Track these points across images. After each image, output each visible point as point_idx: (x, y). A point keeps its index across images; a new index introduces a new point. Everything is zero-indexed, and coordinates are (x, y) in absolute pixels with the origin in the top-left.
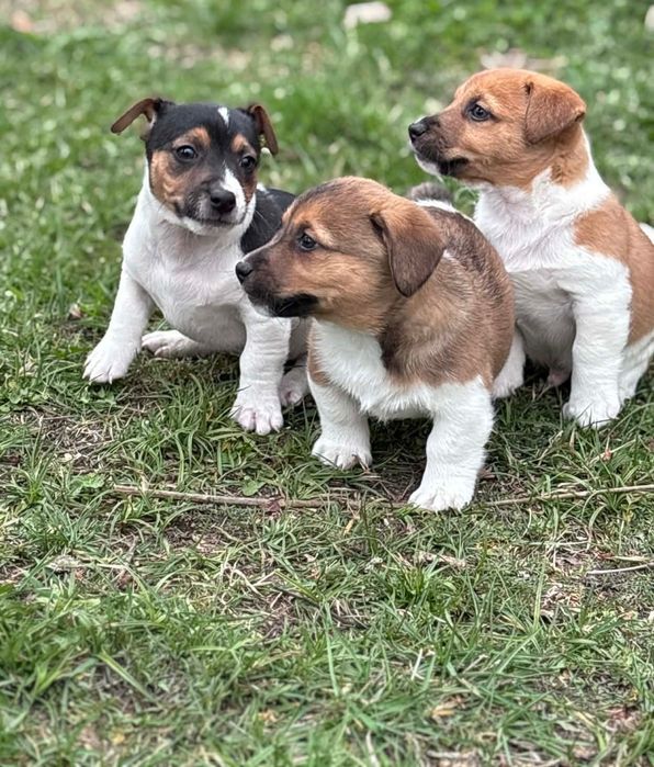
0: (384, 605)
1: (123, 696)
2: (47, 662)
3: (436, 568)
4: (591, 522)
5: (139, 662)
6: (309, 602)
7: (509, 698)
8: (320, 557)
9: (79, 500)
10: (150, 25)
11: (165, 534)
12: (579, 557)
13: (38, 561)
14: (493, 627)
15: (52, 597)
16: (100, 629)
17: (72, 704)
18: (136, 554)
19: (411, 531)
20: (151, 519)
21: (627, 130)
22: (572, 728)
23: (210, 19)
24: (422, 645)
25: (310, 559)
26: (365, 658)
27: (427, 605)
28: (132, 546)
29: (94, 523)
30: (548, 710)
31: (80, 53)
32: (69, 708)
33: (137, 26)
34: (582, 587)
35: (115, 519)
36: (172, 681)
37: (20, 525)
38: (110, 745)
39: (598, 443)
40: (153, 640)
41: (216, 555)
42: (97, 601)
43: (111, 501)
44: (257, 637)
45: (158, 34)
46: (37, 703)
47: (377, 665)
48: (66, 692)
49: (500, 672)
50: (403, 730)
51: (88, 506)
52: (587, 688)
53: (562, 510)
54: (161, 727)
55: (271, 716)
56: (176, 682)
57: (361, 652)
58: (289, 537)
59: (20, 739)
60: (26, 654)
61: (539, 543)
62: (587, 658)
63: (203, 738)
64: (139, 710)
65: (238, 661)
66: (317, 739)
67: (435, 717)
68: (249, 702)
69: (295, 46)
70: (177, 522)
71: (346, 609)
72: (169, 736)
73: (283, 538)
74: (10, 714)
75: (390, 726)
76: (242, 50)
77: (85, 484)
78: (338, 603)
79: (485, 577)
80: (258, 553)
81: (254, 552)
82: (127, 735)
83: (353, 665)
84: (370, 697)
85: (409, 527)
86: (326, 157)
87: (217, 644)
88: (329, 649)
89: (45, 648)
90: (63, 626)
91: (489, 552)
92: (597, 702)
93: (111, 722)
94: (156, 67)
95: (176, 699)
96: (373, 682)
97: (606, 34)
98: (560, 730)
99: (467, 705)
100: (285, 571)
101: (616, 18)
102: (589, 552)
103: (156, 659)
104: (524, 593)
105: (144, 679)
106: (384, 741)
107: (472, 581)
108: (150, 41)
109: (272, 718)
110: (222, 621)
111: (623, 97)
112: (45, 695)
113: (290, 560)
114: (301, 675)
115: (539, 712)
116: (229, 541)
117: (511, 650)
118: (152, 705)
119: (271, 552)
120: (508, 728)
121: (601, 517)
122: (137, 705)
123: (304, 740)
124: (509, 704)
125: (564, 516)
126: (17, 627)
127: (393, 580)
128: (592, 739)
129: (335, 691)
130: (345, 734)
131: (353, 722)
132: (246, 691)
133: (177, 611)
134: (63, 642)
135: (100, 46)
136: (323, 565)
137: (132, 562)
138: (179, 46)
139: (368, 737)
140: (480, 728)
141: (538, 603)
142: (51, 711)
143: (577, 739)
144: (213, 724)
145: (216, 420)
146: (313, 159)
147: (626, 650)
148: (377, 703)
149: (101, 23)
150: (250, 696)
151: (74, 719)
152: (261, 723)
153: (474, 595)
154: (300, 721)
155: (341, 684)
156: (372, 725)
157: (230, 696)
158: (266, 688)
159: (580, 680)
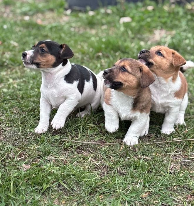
0: (130, 169)
1: (65, 191)
2: (46, 183)
3: (143, 160)
4: (182, 148)
5: (69, 183)
6: (111, 168)
7: (162, 193)
8: (114, 157)
9: (54, 142)
10: (71, 23)
11: (75, 151)
12: (179, 157)
13: (44, 157)
14: (158, 174)
15: (47, 166)
16: (59, 175)
17: (52, 193)
18: (68, 156)
19: (137, 150)
20: (72, 147)
21: (191, 49)
22: (177, 200)
23: (86, 21)
24: (140, 179)
25: (112, 157)
26: (125, 182)
27: (141, 169)
28: (67, 154)
29: (58, 148)
30: (171, 196)
31: (54, 29)
32: (51, 194)
33: (68, 23)
34: (180, 165)
35: (63, 147)
36: (77, 188)
37: (39, 148)
38: (62, 203)
39: (184, 128)
40: (72, 177)
41: (88, 156)
42: (58, 167)
43: (62, 142)
44: (98, 177)
45: (74, 25)
46: (43, 193)
47: (128, 184)
48: (51, 190)
49: (159, 186)
50: (135, 200)
51: (56, 144)
52: (181, 190)
53: (175, 145)
54: (75, 199)
55: (102, 196)
56: (78, 188)
57: (124, 181)
58: (106, 151)
59: (39, 202)
60: (41, 181)
61: (169, 154)
62: (181, 183)
63: (85, 202)
64: (69, 195)
65: (94, 183)
66: (113, 202)
67: (143, 197)
68: (96, 193)
69: (108, 28)
70: (78, 148)
71: (121, 170)
72: (76, 202)
73: (105, 152)
74: (37, 196)
75: (132, 199)
76: (94, 29)
77: (55, 138)
78: (119, 168)
79: (156, 162)
80: (99, 155)
81: (97, 155)
82: (66, 201)
83: (122, 184)
84: (127, 192)
85: (136, 149)
86: (115, 56)
87: (88, 178)
88: (116, 180)
89: (45, 179)
90: (50, 174)
91: (157, 156)
92: (184, 193)
93: (62, 198)
94: (73, 33)
95: (78, 192)
96: (127, 188)
97: (185, 25)
98: (174, 201)
99: (151, 194)
100: (105, 160)
101: (188, 21)
102: (181, 156)
103: (73, 182)
104: (166, 166)
105: (70, 187)
106: (130, 203)
107: (152, 163)
108: (71, 27)
109: (102, 197)
110: (90, 173)
111: (190, 42)
112: (45, 191)
113: (107, 157)
114: (110, 186)
115: (169, 196)
116: (91, 152)
117: (162, 181)
118: (72, 194)
119: (102, 155)
120: (162, 200)
121: (184, 147)
122: (68, 194)
123: (110, 203)
124: (162, 194)
125: (175, 147)
126: (38, 174)
127: (133, 163)
128: (182, 203)
129: (118, 190)
130: (120, 201)
131: (122, 198)
132: (96, 190)
133: (78, 170)
134: (50, 178)
135: (59, 28)
136: (115, 159)
137: (67, 158)
138: (79, 27)
139: (126, 202)
140: (154, 200)
141: (169, 169)
142: (47, 195)
143: (179, 203)
144: (87, 199)
145: (88, 122)
146: (112, 57)
147: (191, 181)
148: (129, 194)
149: (59, 22)
150: (96, 191)
151: (53, 197)
152: (100, 199)
153: (153, 166)
154: (109, 198)
155: (119, 189)
156: (127, 199)
157: (91, 192)
158: (101, 190)
159: (179, 188)
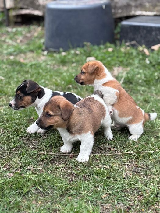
0: (93, 176)
1: (41, 194)
2: (26, 188)
3: (103, 168)
4: (134, 159)
5: (44, 187)
6: (78, 175)
7: (117, 194)
8: (80, 166)
9: (32, 155)
10: (48, 61)
11: (50, 162)
12: (131, 166)
13: (24, 168)
14: (114, 180)
15: (27, 175)
16: (36, 181)
17: (31, 196)
18: (44, 166)
19: (99, 161)
20: (47, 159)
21: (142, 82)
22: (130, 200)
23: (59, 60)
24: (100, 183)
25: (79, 167)
26: (89, 186)
27: (101, 176)
28: (43, 164)
29: (36, 160)
30: (125, 196)
31: (33, 67)
32: (30, 196)
33: (45, 61)
34: (132, 172)
35: (40, 159)
36: (51, 191)
37: (21, 160)
38: (38, 203)
39: (135, 144)
40: (47, 183)
41: (60, 166)
42: (36, 175)
43: (39, 155)
44: (68, 182)
45: (49, 63)
46: (24, 195)
47: (92, 187)
48: (30, 193)
49: (116, 189)
50: (96, 200)
51: (34, 157)
52: (133, 192)
53: (128, 157)
54: (49, 200)
55: (70, 198)
56: (52, 191)
57: (88, 185)
58: (74, 162)
59: (20, 203)
60: (22, 186)
61: (124, 163)
62: (133, 186)
63: (57, 202)
64: (44, 197)
65: (64, 187)
66: (79, 202)
67: (103, 197)
68: (66, 195)
69: (77, 65)
70: (52, 160)
71: (86, 176)
72: (50, 202)
73: (73, 163)
74: (18, 198)
75: (94, 199)
76: (66, 66)
77: (34, 152)
78: (84, 175)
79: (113, 170)
80: (68, 166)
81: (67, 165)
82: (42, 202)
83: (87, 187)
84: (90, 194)
85: (98, 160)
86: (82, 87)
87: (60, 184)
88: (82, 184)
89: (25, 185)
90: (29, 180)
91: (114, 165)
92: (135, 194)
93: (39, 199)
94: (49, 69)
95: (52, 194)
96: (91, 191)
97: (138, 63)
98: (127, 200)
99: (109, 195)
100: (74, 169)
101: (140, 60)
102: (133, 165)
103: (48, 187)
104: (120, 173)
105: (45, 191)
106: (93, 202)
107: (110, 171)
108: (48, 64)
109: (71, 198)
110: (61, 179)
111: (141, 76)
112: (25, 194)
113: (75, 167)
114: (77, 190)
115: (123, 196)
116: (62, 163)
117: (118, 184)
118: (47, 196)
119: (71, 165)
120: (117, 200)
121: (136, 158)
122: (44, 196)
123: (77, 202)
124: (117, 195)
125: (129, 158)
126: (20, 180)
127: (95, 171)
128: (134, 202)
129: (83, 193)
130: (85, 201)
131: (87, 199)
132: (66, 193)
133: (52, 177)
134: (29, 183)
135: (38, 65)
136: (81, 168)
137: (43, 167)
138: (53, 65)
139: (90, 202)
140: (112, 200)
141: (123, 175)
142: (26, 197)
143: (131, 202)
144: (59, 199)
145: (60, 139)
146: (80, 88)
147: (141, 184)
148: (91, 195)
149: (38, 61)
150: (66, 194)
151: (31, 199)
152: (69, 199)
153: (111, 174)
154: (76, 199)
155: (84, 191)
156: (90, 199)
157: (62, 194)
158: (70, 192)
159: (131, 190)
